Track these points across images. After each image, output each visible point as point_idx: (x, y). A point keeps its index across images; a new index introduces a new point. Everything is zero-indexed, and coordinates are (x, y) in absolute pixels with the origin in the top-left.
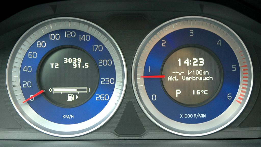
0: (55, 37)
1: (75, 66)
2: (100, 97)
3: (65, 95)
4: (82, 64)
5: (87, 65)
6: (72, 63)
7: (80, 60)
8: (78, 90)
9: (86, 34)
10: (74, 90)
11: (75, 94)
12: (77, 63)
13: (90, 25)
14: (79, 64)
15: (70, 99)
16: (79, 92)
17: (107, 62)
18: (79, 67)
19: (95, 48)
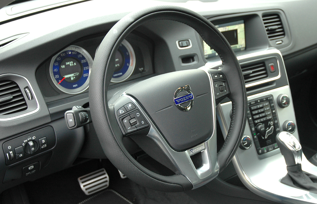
0: (63, 55)
1: (71, 65)
2: (85, 75)
3: (70, 78)
4: (73, 64)
5: (75, 64)
6: (69, 64)
7: (72, 62)
8: (74, 75)
9: (74, 51)
10: (73, 75)
11: (73, 76)
12: (71, 64)
13: (76, 47)
14: (72, 64)
15: (72, 79)
16: (75, 75)
17: (85, 61)
18: (72, 65)
19: (79, 56)
